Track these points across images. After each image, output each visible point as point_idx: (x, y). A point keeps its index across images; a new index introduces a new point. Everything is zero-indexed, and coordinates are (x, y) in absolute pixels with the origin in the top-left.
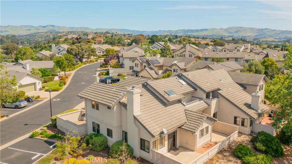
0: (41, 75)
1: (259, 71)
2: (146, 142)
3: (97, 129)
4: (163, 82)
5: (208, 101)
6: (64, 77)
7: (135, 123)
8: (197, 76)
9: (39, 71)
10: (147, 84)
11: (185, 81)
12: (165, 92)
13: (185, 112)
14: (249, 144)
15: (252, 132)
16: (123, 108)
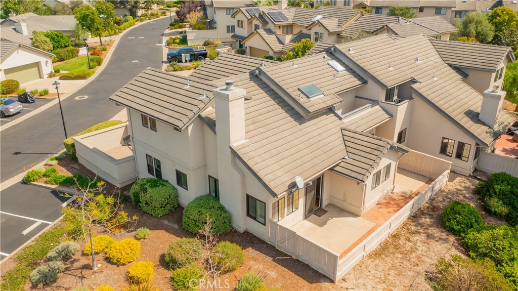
0: (52, 45)
1: (482, 35)
2: (258, 202)
3: (156, 169)
4: (295, 66)
5: (389, 106)
6: (98, 48)
7: (234, 164)
8: (369, 51)
9: (46, 38)
10: (261, 71)
11: (343, 64)
12: (299, 89)
13: (343, 135)
14: (472, 198)
15: (476, 170)
16: (208, 130)
